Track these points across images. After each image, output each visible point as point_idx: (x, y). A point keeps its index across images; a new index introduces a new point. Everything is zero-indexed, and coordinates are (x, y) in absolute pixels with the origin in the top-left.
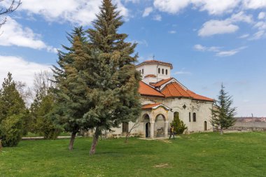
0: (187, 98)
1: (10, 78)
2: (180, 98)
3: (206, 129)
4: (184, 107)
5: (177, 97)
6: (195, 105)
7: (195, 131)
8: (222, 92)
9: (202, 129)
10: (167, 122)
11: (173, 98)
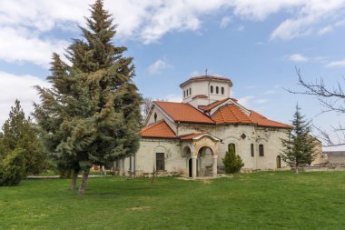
0: (247, 124)
1: (18, 106)
2: (236, 125)
3: (279, 166)
4: (244, 136)
5: (232, 124)
6: (261, 133)
7: (263, 169)
8: (297, 115)
9: (274, 167)
10: (216, 157)
11: (227, 125)
